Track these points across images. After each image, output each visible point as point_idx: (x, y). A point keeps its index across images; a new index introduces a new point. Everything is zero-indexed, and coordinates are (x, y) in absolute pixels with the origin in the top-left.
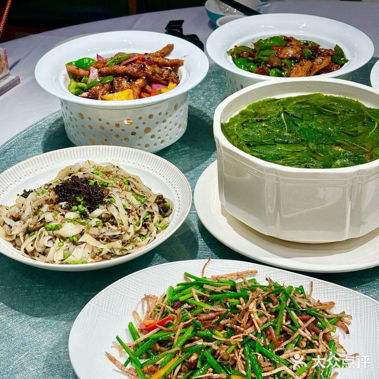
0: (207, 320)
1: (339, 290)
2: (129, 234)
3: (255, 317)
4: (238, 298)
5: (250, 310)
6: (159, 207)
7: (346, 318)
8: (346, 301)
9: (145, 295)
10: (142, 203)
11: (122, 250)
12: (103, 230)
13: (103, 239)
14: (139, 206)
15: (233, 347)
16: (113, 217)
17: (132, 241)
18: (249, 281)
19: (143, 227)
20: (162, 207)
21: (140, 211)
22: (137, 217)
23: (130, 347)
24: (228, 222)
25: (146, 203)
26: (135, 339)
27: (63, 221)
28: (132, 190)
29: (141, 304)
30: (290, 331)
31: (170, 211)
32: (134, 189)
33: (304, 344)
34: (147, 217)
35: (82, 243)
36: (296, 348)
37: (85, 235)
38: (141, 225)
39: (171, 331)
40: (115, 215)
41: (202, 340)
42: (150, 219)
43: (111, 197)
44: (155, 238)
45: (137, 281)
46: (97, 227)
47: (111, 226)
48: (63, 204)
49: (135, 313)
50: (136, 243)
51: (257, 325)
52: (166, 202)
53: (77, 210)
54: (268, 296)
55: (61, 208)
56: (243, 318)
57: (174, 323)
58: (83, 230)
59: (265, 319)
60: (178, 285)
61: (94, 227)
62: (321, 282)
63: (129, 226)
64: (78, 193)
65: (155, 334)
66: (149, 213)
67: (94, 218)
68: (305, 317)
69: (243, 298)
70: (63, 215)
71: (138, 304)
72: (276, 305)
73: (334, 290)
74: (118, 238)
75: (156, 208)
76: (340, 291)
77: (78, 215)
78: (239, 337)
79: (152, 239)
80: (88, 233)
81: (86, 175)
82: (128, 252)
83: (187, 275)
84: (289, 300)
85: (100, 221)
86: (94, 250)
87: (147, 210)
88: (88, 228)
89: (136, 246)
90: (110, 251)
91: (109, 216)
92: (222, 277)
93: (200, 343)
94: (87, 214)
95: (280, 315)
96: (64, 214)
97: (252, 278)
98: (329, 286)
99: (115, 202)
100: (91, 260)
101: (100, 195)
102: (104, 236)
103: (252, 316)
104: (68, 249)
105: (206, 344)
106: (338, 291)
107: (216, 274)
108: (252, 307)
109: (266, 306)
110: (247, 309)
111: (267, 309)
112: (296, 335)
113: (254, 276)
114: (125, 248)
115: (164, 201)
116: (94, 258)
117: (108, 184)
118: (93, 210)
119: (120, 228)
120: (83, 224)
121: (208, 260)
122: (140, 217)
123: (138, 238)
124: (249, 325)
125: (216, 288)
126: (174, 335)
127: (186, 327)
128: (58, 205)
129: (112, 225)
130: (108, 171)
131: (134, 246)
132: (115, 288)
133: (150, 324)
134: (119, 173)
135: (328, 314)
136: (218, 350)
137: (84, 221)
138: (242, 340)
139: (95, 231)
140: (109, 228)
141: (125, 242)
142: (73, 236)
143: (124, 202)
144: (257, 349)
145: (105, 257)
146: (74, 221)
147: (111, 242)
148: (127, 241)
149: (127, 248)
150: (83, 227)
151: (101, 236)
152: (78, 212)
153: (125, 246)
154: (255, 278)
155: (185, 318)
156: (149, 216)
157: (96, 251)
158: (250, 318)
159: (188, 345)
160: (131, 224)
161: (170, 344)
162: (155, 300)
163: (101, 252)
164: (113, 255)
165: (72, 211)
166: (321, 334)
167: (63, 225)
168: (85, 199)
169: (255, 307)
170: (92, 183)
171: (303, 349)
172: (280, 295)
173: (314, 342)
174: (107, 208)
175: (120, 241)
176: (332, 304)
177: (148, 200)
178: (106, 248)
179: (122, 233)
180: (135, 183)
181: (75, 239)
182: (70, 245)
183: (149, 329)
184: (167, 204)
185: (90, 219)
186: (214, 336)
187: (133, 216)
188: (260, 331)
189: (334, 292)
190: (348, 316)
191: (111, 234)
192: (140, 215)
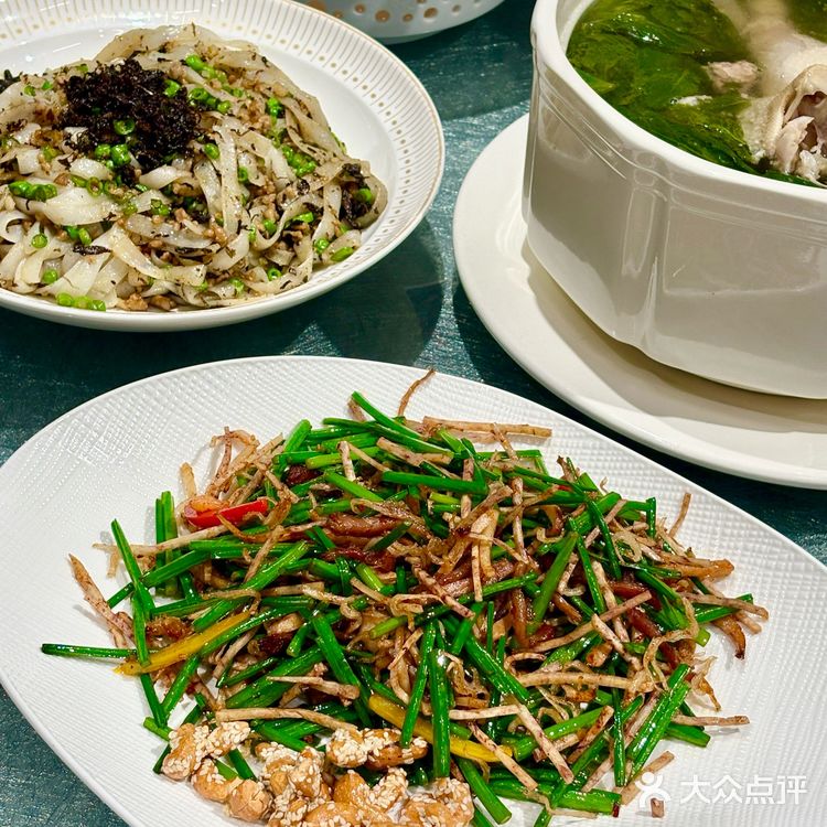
0: (353, 533)
1: (755, 533)
2: (232, 253)
3: (481, 557)
4: (457, 495)
5: (471, 536)
6: (343, 196)
7: (752, 615)
8: (768, 568)
9: (226, 429)
10: (298, 177)
11: (203, 293)
12: (167, 228)
13: (159, 253)
14: (287, 181)
15: (393, 623)
16: (202, 198)
17: (240, 273)
18: (519, 454)
19: (282, 244)
20: (352, 200)
21: (285, 197)
22: (271, 213)
23: (140, 556)
24: (530, 281)
25: (308, 179)
26: (161, 538)
27: (61, 180)
28: (285, 134)
29: (211, 450)
30: (576, 614)
31: (371, 213)
32: (290, 132)
33: (600, 658)
34: (301, 218)
35: (102, 250)
36: (576, 664)
37: (115, 231)
38: (277, 235)
39: (250, 541)
40: (209, 192)
41: (320, 585)
42: (305, 226)
43: (213, 142)
44: (305, 280)
45: (216, 387)
46: (151, 216)
47: (188, 223)
48: (76, 133)
49: (186, 471)
50: (249, 284)
51: (476, 580)
52: (366, 187)
53: (109, 158)
54: (543, 507)
55: (67, 144)
56: (449, 551)
57: (267, 521)
58: (111, 215)
59: (508, 568)
60: (327, 422)
61: (142, 213)
62: (714, 502)
63: (238, 233)
64: (123, 112)
65: (212, 538)
66: (310, 207)
67: (149, 189)
68: (630, 586)
69: (472, 499)
70: (65, 163)
71: (204, 448)
72: (555, 536)
73: (743, 532)
74: (199, 260)
75: (333, 199)
76: (759, 536)
77: (107, 170)
78: (417, 602)
79: (295, 280)
80: (122, 226)
81: (163, 64)
82: (220, 302)
83: (357, 402)
84: (597, 530)
85: (165, 201)
86: (130, 277)
87: (305, 199)
88: (126, 216)
89: (249, 290)
90: (173, 289)
91: (194, 194)
92: (450, 428)
93: (312, 591)
94: (132, 173)
95: (556, 567)
96: (70, 160)
97: (534, 448)
98: (732, 516)
99: (217, 157)
100: (116, 301)
101: (182, 129)
102: (164, 245)
103: (475, 552)
104: (62, 257)
105: (328, 597)
106: (751, 536)
107: (438, 415)
108: (484, 526)
109: (529, 533)
110: (463, 532)
111: (528, 541)
112: (587, 628)
113: (541, 442)
114: (214, 290)
115: (360, 183)
116: (125, 297)
117: (218, 101)
118: (152, 168)
119: (210, 232)
120: (116, 199)
121: (427, 371)
122: (281, 212)
123: (259, 272)
124: (459, 573)
125: (409, 453)
126: (253, 556)
127: (294, 539)
128: (61, 133)
129: (194, 219)
130: (236, 65)
131: (239, 289)
132: (149, 393)
133: (209, 510)
134: (262, 78)
135: (706, 592)
136: (354, 621)
137: (119, 191)
138: (420, 610)
139: (143, 226)
140: (182, 226)
141: (218, 273)
142: (79, 227)
143: (245, 161)
144: (458, 646)
145: (158, 303)
146: (91, 185)
147: (179, 264)
148: (224, 272)
149: (221, 291)
150: (113, 208)
151: (155, 244)
152: (111, 163)
153: (216, 284)
154: (542, 449)
155: (298, 516)
156: (307, 217)
157: (134, 281)
158: (467, 557)
159: (282, 590)
160: (245, 227)
161: (236, 574)
162: (250, 449)
163: (147, 287)
164: (179, 300)
165: (95, 158)
166: (656, 643)
167: (60, 189)
168: (137, 133)
169: (491, 532)
170: (172, 89)
171: (594, 669)
172: (575, 513)
173: (628, 658)
174: (192, 171)
175: (202, 267)
176: (724, 568)
177: (318, 170)
178: (161, 278)
179: (211, 248)
180: (301, 117)
181: (85, 235)
182: (66, 248)
183: (202, 520)
184: (367, 194)
185: (138, 190)
186: (355, 583)
187: (263, 208)
188: (479, 598)
189: (739, 536)
190: (757, 610)
191: (183, 243)
192: (284, 206)
